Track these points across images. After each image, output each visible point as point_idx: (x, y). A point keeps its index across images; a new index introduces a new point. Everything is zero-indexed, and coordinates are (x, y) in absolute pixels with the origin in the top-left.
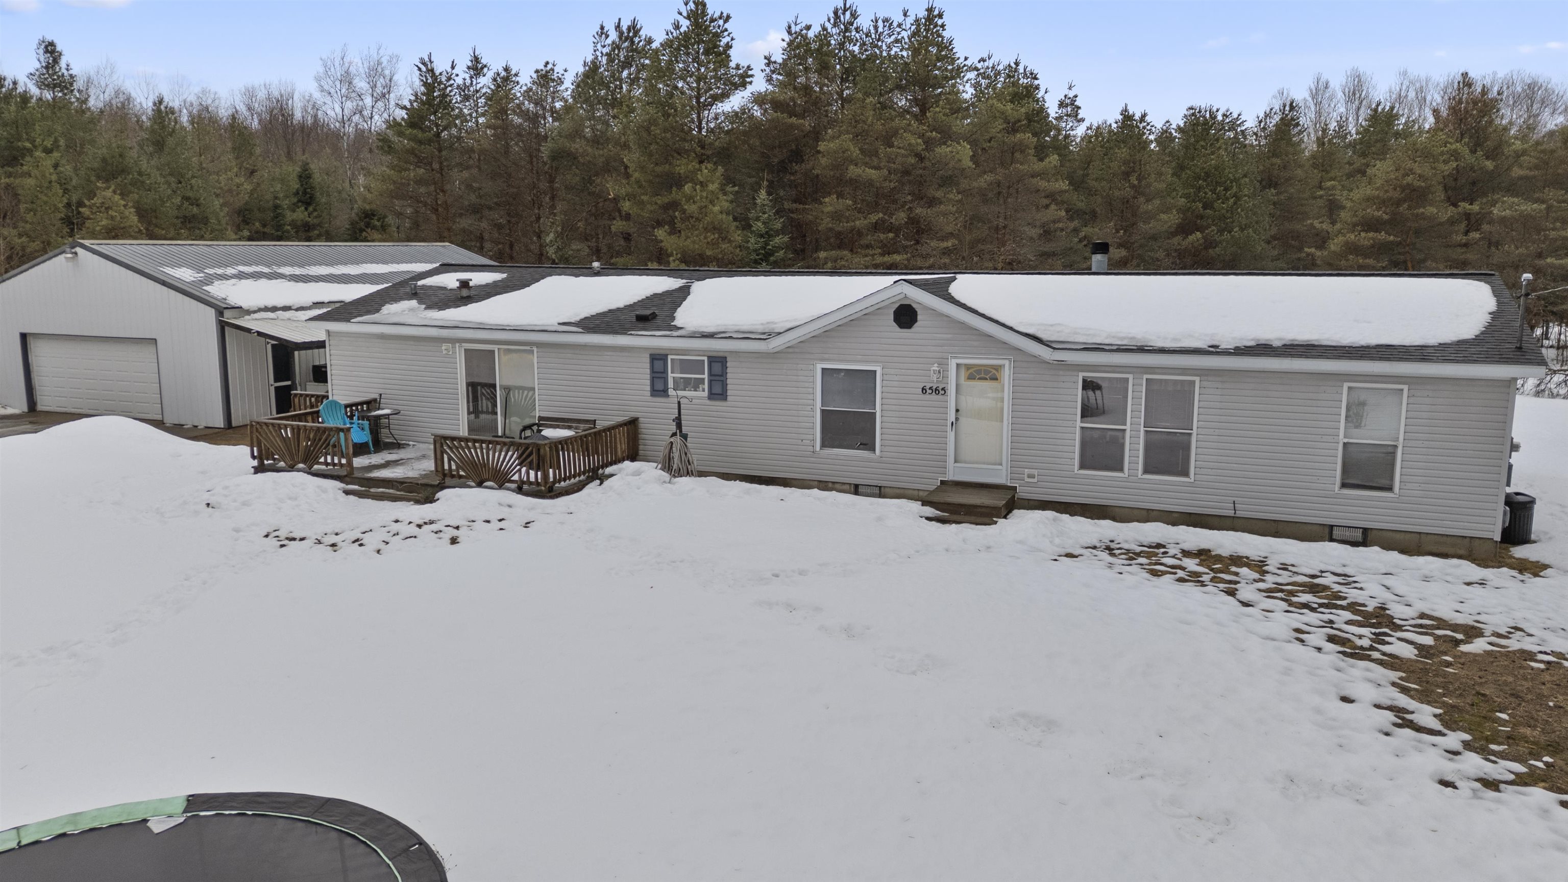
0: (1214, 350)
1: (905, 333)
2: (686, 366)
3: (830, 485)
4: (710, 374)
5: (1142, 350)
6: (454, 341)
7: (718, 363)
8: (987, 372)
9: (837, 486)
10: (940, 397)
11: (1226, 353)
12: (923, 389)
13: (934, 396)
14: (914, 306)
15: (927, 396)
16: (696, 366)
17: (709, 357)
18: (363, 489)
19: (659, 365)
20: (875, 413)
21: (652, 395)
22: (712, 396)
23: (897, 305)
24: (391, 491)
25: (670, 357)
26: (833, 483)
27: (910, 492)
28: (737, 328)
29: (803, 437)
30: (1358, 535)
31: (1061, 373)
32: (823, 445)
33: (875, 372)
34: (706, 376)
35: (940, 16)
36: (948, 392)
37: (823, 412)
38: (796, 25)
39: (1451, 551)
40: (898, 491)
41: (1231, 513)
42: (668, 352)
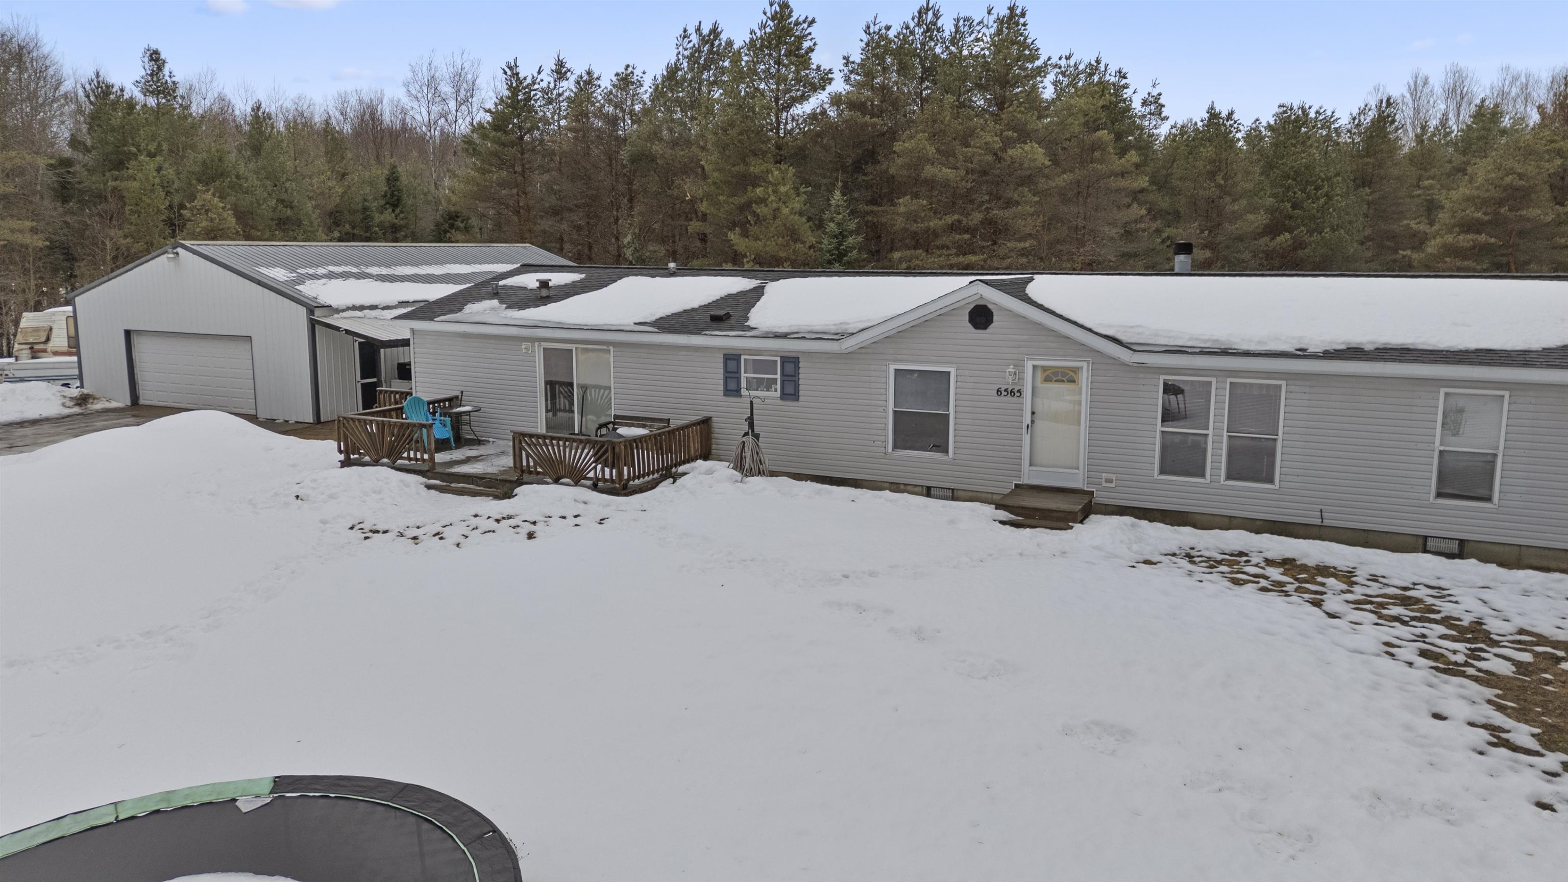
0: (1302, 354)
1: (980, 333)
2: (759, 366)
3: (902, 487)
4: (783, 374)
5: (1225, 352)
6: (533, 340)
7: (791, 364)
8: (1064, 374)
9: (909, 488)
10: (1015, 399)
11: (1315, 356)
12: (998, 391)
13: (1009, 398)
14: (990, 306)
15: (1002, 398)
16: (769, 367)
17: (782, 358)
18: (445, 484)
19: (732, 365)
20: (948, 416)
21: (725, 395)
22: (784, 396)
23: (972, 306)
24: (471, 486)
25: (743, 357)
26: (905, 485)
27: (984, 495)
28: (809, 329)
29: (876, 438)
30: (1454, 547)
31: (1142, 375)
32: (896, 447)
33: (949, 373)
34: (778, 376)
35: (1023, 15)
36: (1024, 394)
37: (895, 413)
38: (875, 25)
39: (1553, 564)
40: (971, 494)
41: (1318, 521)
42: (741, 352)
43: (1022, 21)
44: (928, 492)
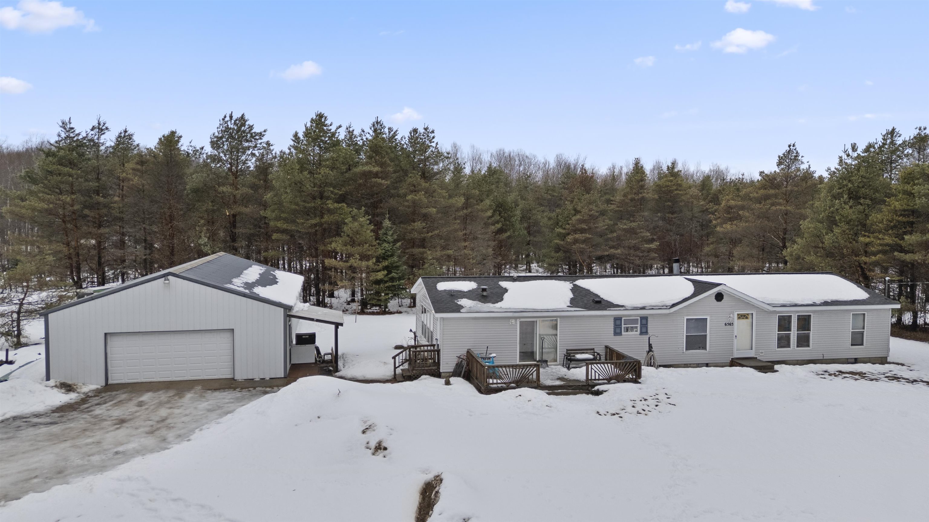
0: (814, 305)
1: (719, 303)
2: (627, 322)
3: (689, 365)
4: (641, 324)
5: (796, 305)
6: (516, 318)
7: (644, 320)
8: (744, 316)
9: (692, 365)
10: (731, 327)
11: (820, 305)
12: (725, 324)
13: (729, 326)
14: (722, 293)
15: (727, 327)
16: (635, 321)
17: (640, 317)
19: (618, 322)
20: (706, 335)
21: (614, 335)
22: (642, 333)
23: (716, 293)
24: (565, 391)
25: (623, 319)
26: (690, 364)
27: (719, 364)
28: (650, 304)
29: (679, 347)
30: (853, 360)
31: (771, 315)
32: (686, 349)
33: (707, 319)
34: (639, 325)
36: (734, 325)
37: (687, 337)
39: (875, 362)
40: (715, 364)
41: (822, 358)
42: (622, 316)
43: (432, 135)
44: (707, 365)
